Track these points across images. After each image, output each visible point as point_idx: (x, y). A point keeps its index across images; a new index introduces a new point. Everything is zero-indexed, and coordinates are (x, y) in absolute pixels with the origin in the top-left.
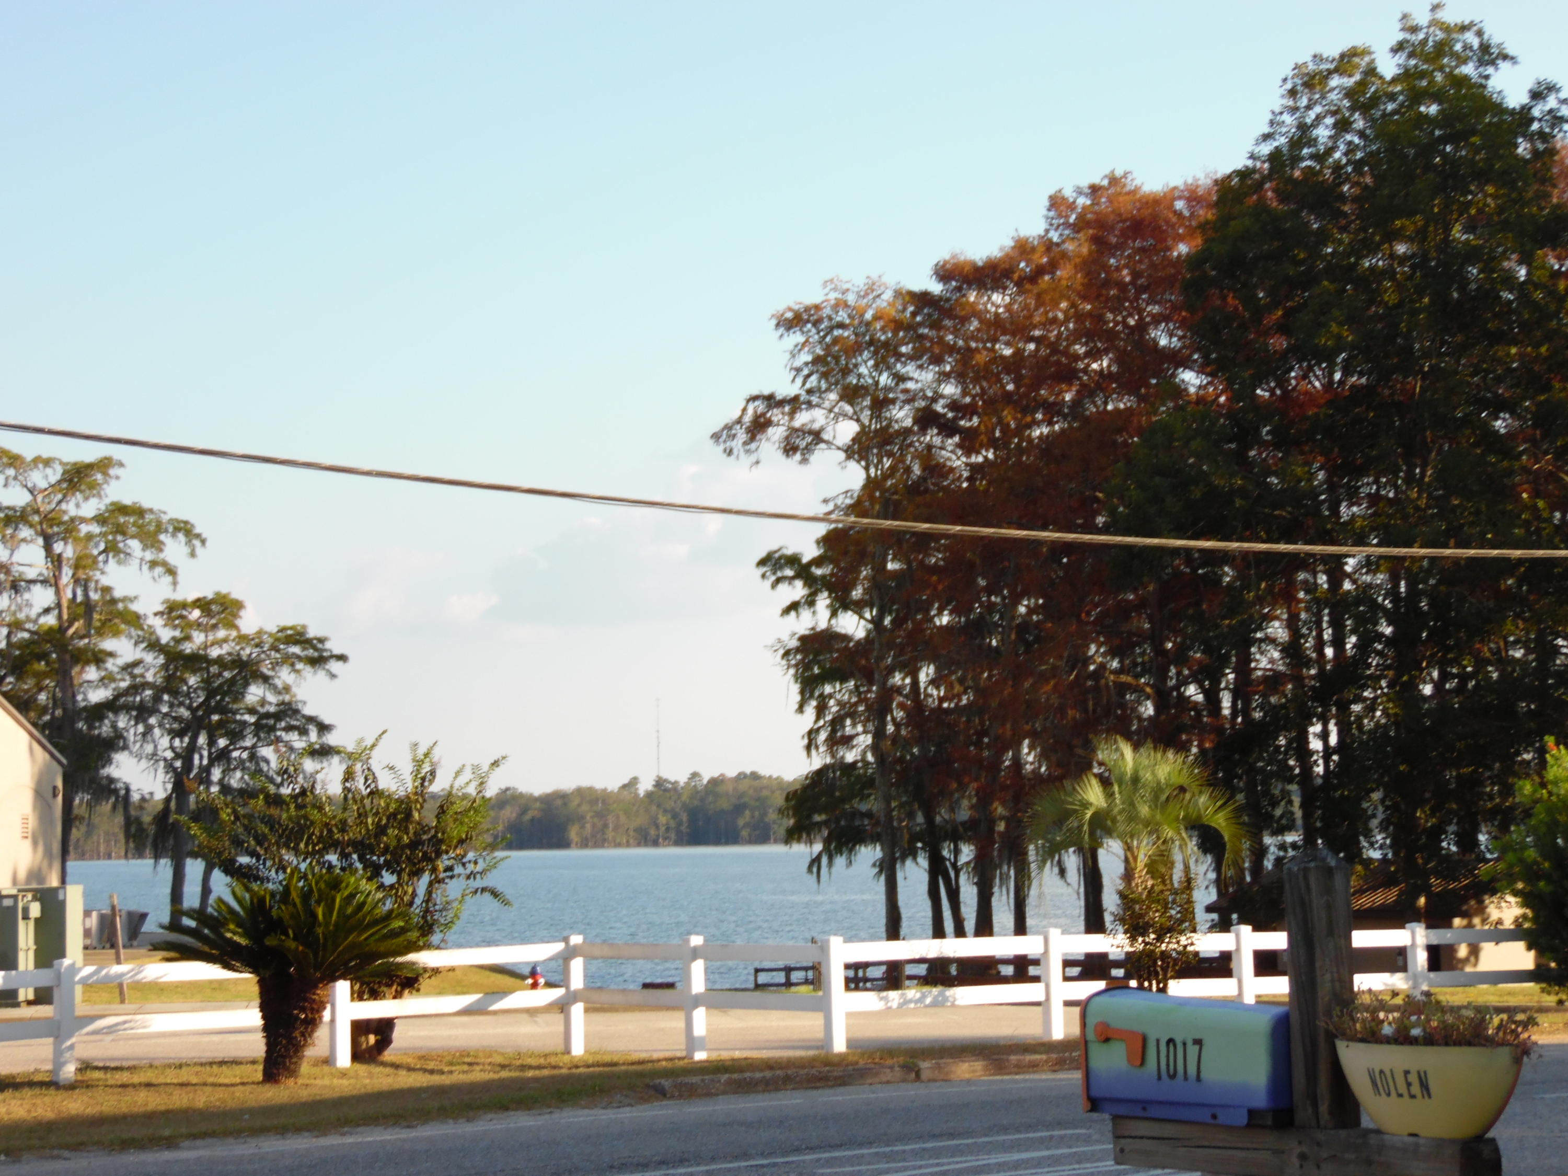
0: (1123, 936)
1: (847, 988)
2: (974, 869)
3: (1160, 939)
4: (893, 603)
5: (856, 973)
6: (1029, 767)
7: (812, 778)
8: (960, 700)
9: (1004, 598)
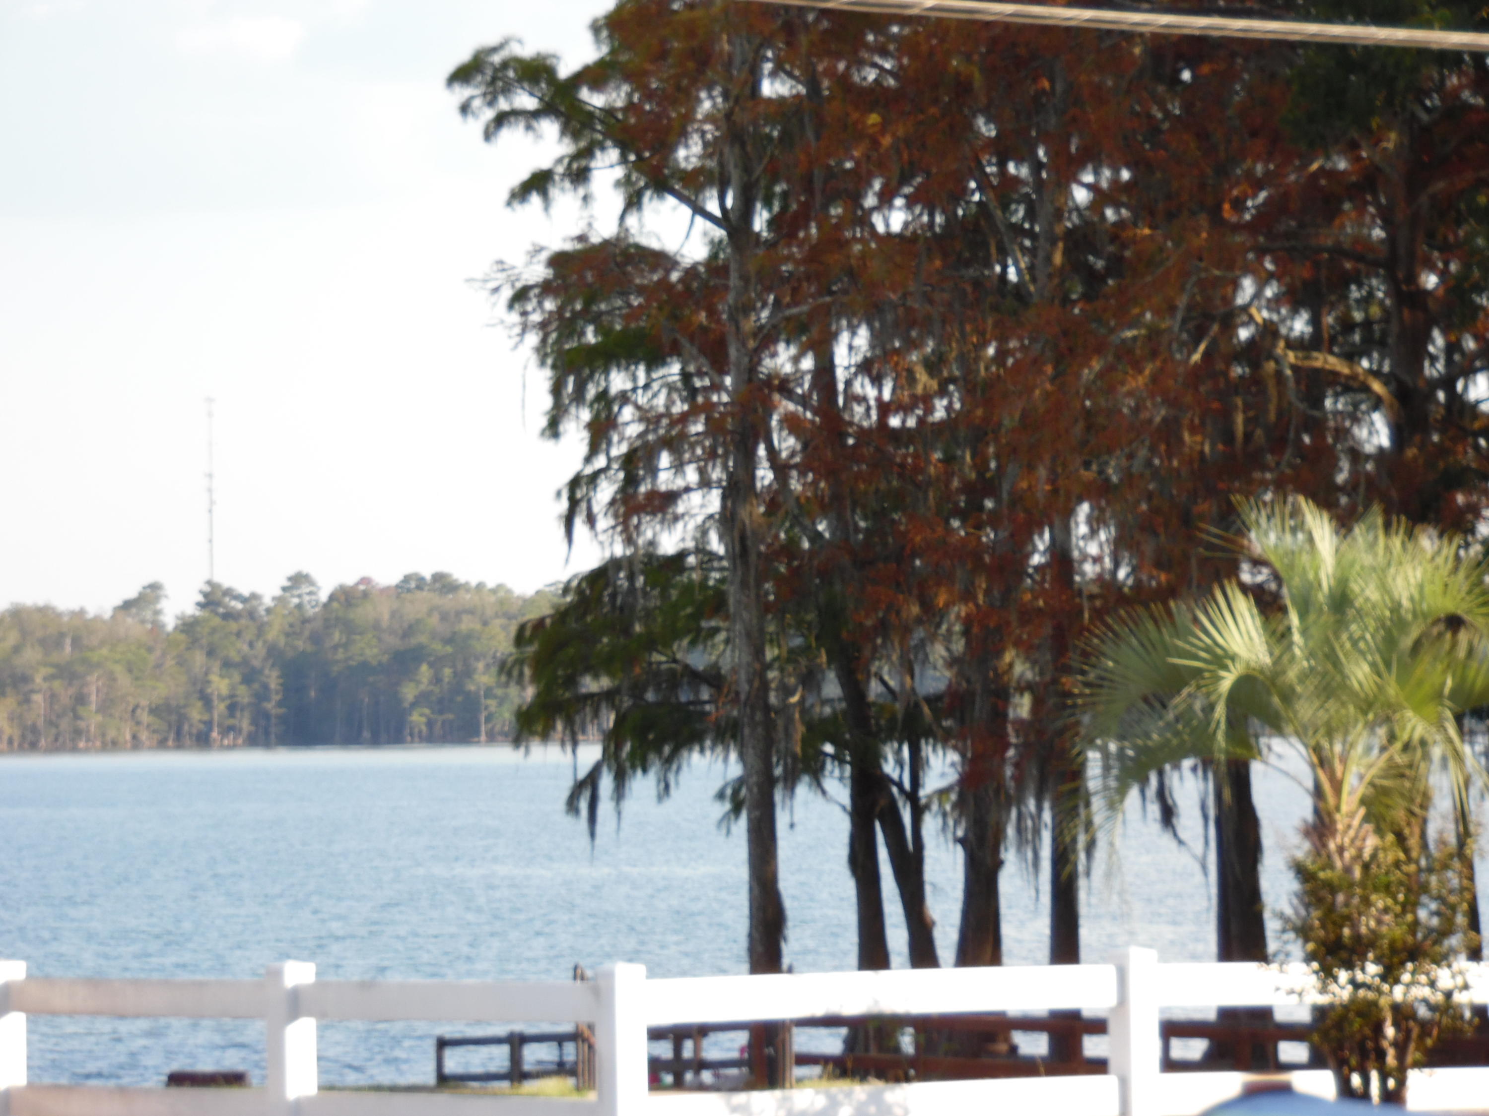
0: (1302, 967)
1: (655, 1083)
2: (955, 806)
3: (1390, 975)
4: (775, 180)
5: (678, 1049)
6: (1089, 569)
7: (579, 590)
8: (930, 409)
9: (1037, 166)
